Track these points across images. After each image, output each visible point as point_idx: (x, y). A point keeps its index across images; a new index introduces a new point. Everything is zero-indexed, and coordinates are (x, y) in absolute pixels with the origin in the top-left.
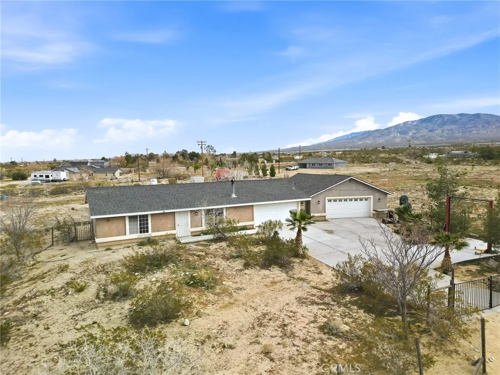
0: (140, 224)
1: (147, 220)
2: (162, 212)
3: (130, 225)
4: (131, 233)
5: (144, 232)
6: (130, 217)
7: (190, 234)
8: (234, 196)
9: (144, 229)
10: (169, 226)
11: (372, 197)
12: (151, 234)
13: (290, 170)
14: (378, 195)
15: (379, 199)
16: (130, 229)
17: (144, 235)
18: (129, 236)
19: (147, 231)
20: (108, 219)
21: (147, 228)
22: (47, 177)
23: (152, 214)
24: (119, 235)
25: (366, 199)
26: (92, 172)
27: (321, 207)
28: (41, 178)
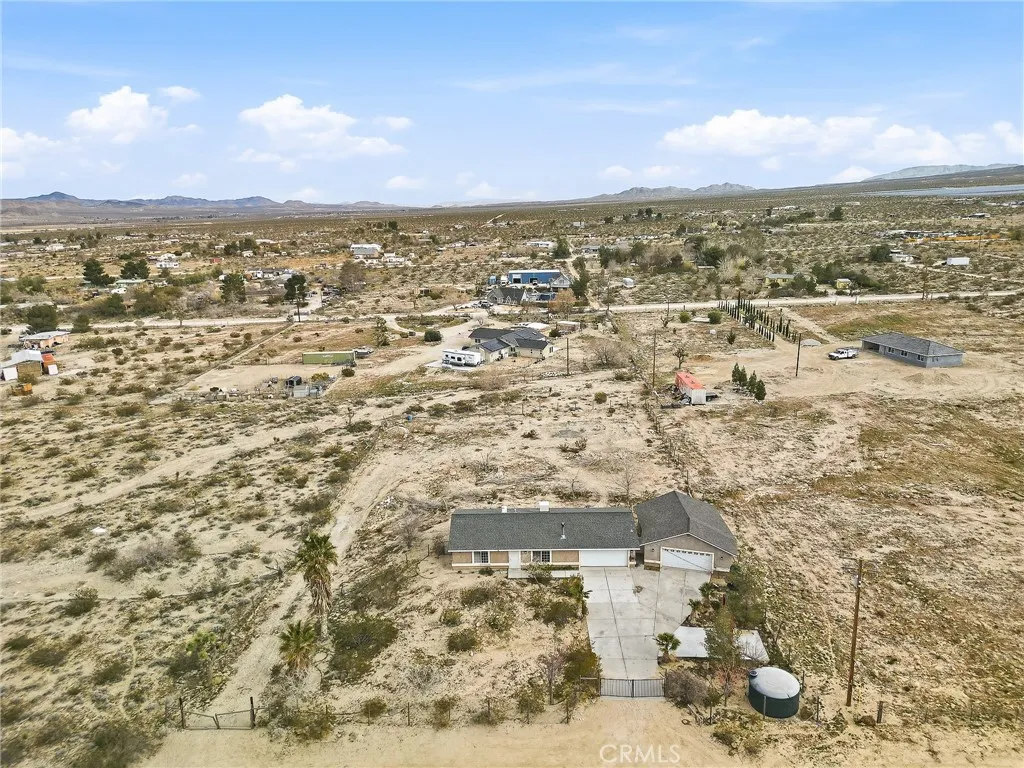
0: (482, 558)
1: (487, 555)
2: (496, 550)
4: (476, 561)
6: (475, 552)
7: (521, 569)
8: (564, 537)
9: (485, 558)
10: (504, 559)
11: (713, 554)
12: (489, 564)
14: (720, 554)
15: (722, 558)
16: (475, 558)
17: (485, 564)
18: (474, 564)
20: (461, 552)
21: (487, 560)
22: (460, 359)
23: (490, 552)
24: (467, 562)
26: (513, 346)
27: (655, 554)
28: (452, 360)
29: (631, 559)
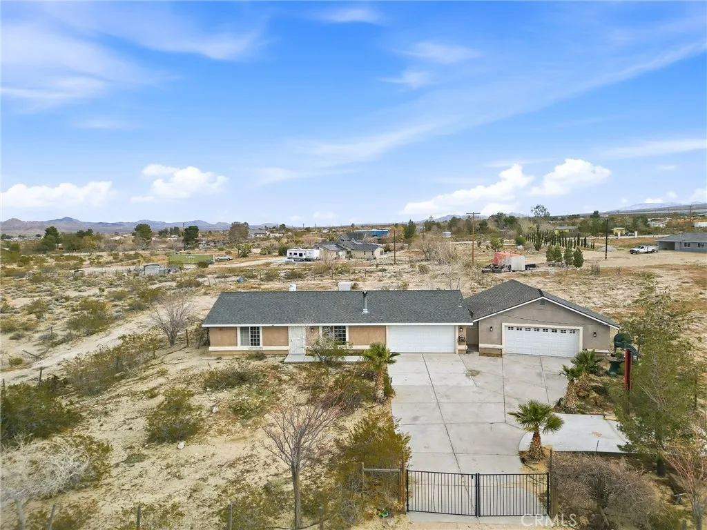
0: (252, 336)
1: (259, 332)
2: (271, 325)
3: (242, 336)
4: (242, 344)
5: (255, 345)
6: (241, 328)
7: (305, 353)
8: (366, 311)
9: (255, 341)
10: (282, 341)
11: (581, 328)
12: (262, 347)
13: (637, 253)
14: (591, 328)
15: (595, 333)
16: (242, 341)
17: (255, 348)
18: (240, 347)
19: (259, 344)
20: (221, 329)
21: (259, 340)
22: (301, 255)
23: (263, 327)
24: (230, 345)
25: (573, 331)
26: (349, 250)
27: (495, 336)
28: (295, 256)
29: (461, 340)
